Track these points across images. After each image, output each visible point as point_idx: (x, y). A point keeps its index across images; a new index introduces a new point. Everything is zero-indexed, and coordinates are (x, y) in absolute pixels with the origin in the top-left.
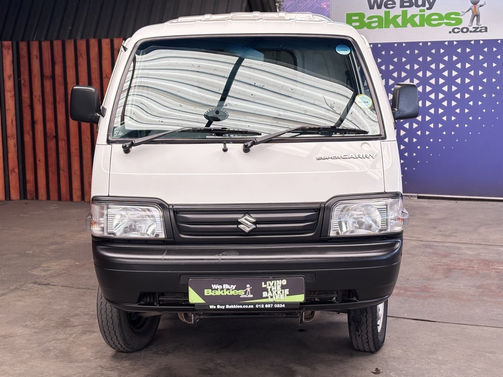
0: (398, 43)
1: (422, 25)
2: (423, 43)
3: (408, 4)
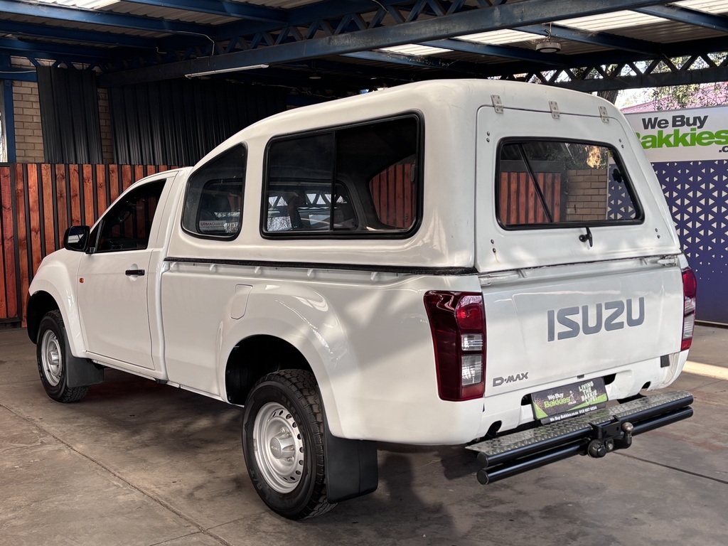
0: (670, 163)
1: (693, 144)
2: (694, 162)
3: (680, 123)
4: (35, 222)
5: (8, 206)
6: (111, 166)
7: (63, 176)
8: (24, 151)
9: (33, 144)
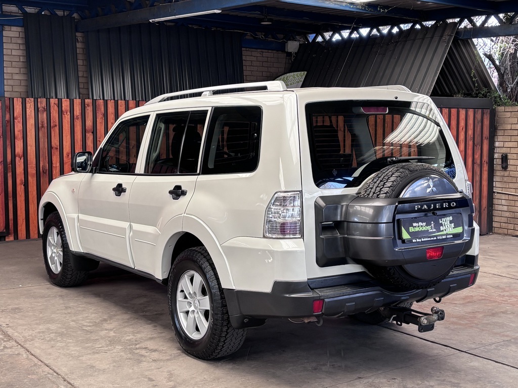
4: (19, 149)
6: (87, 101)
7: (44, 109)
8: (11, 87)
9: (19, 81)
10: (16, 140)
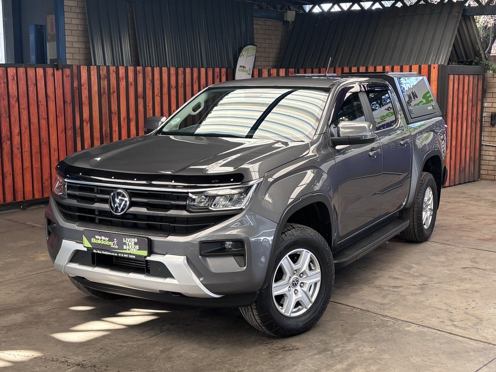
4: (86, 115)
5: (69, 102)
6: (138, 68)
7: (105, 76)
8: (71, 54)
9: (78, 49)
10: (83, 106)
